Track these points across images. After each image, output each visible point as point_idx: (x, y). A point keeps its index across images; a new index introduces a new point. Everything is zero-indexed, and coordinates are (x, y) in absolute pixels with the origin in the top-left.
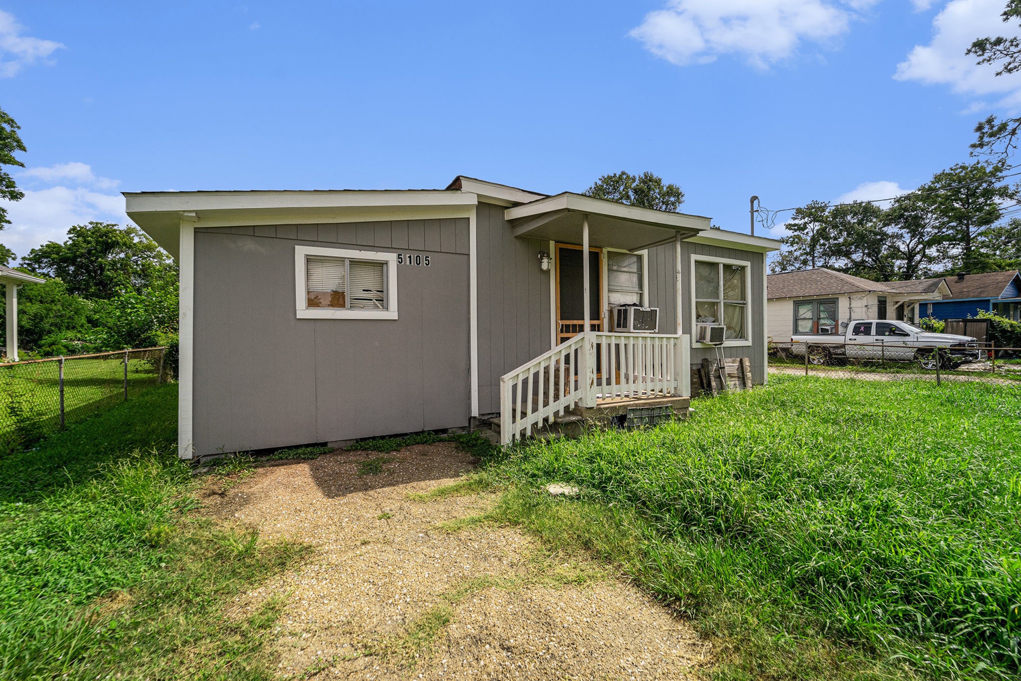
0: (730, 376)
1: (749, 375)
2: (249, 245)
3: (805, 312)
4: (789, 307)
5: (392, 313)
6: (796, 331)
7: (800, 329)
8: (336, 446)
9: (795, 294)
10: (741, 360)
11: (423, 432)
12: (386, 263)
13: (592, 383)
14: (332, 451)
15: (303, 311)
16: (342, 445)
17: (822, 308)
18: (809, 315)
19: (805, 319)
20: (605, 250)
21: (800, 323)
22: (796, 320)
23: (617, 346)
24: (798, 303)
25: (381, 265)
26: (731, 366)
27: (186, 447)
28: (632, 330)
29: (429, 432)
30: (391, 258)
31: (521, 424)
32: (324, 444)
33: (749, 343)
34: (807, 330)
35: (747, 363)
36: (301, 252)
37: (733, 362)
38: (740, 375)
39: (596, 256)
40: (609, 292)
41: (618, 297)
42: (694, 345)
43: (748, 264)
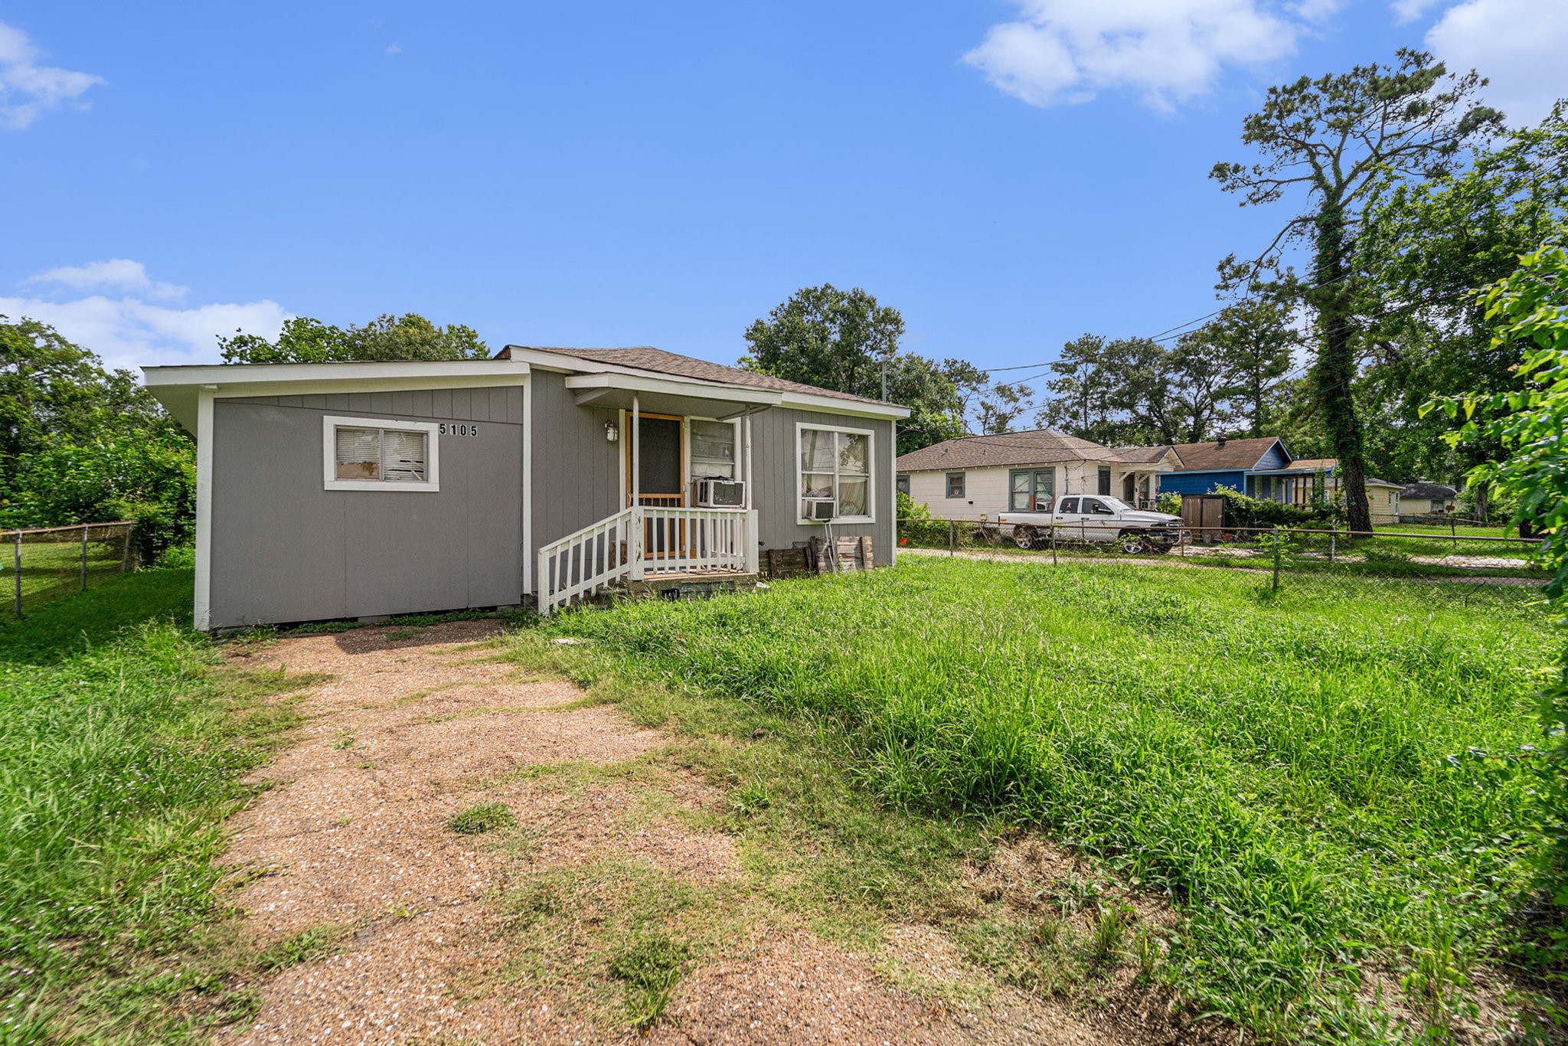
0: (845, 555)
1: (870, 555)
2: (272, 415)
3: (1023, 483)
4: (1004, 476)
5: (433, 485)
6: (1012, 508)
7: (1017, 505)
8: (367, 622)
9: (1010, 461)
10: (860, 540)
11: (467, 609)
12: (427, 433)
13: (639, 557)
14: (362, 626)
15: (332, 483)
16: (376, 622)
17: (1039, 479)
18: (1025, 488)
19: (1021, 492)
20: (687, 419)
21: (1017, 497)
22: (1013, 494)
23: (672, 521)
24: (1014, 474)
25: (422, 435)
26: (846, 545)
27: (202, 616)
28: (712, 505)
29: (474, 610)
30: (433, 429)
31: (558, 596)
32: (355, 619)
33: (873, 520)
34: (1024, 506)
35: (868, 542)
36: (330, 422)
37: (851, 541)
38: (859, 555)
39: (677, 425)
40: (692, 463)
41: (705, 469)
42: (800, 522)
43: (871, 433)
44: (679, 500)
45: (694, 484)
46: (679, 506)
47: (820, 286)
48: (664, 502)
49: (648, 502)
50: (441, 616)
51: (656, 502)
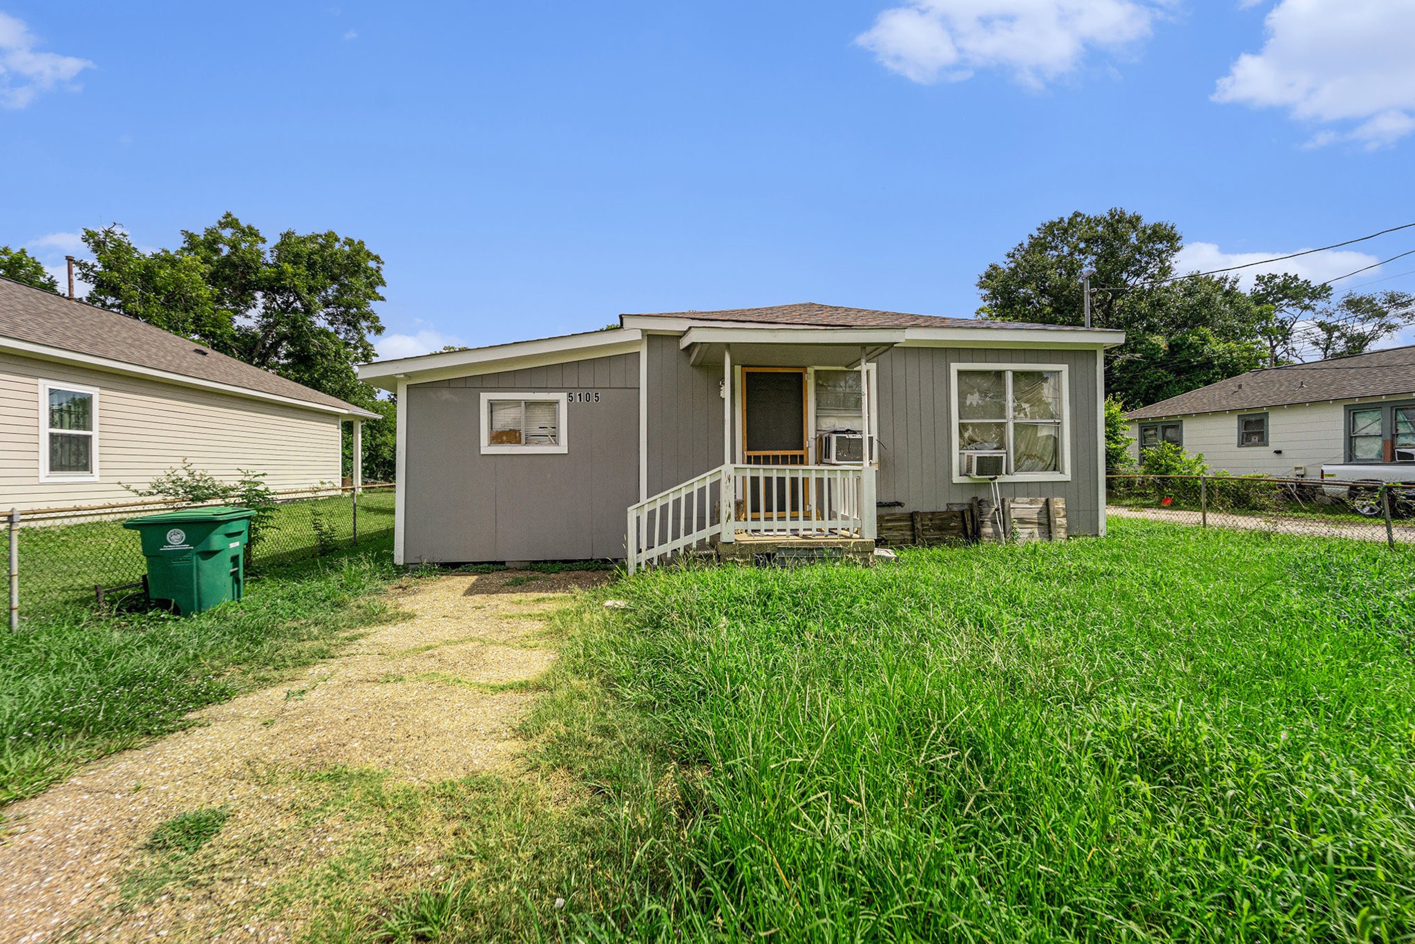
0: (1021, 521)
1: (1060, 521)
2: (446, 395)
3: (1369, 424)
4: (1335, 415)
5: (563, 448)
6: (1350, 458)
7: (1359, 454)
8: (512, 565)
9: (1346, 394)
10: (1047, 503)
11: (592, 560)
12: (557, 402)
13: (729, 517)
14: (507, 569)
15: (486, 448)
16: (518, 565)
17: (1401, 417)
18: (1376, 429)
19: (1367, 436)
20: (811, 370)
21: (1359, 443)
22: (1351, 440)
24: (1353, 410)
25: (553, 404)
26: (1025, 508)
27: (399, 552)
28: (834, 460)
29: (596, 562)
30: (562, 397)
31: (645, 555)
32: (503, 563)
33: (1067, 476)
34: (1373, 455)
35: (1059, 504)
36: (485, 397)
37: (1031, 503)
38: (1045, 521)
39: (799, 379)
40: (817, 417)
41: (829, 423)
42: (956, 479)
43: (1064, 368)
44: (802, 457)
45: (819, 440)
46: (802, 463)
47: (1067, 216)
48: (785, 460)
49: (757, 460)
50: (567, 565)
51: (766, 460)
